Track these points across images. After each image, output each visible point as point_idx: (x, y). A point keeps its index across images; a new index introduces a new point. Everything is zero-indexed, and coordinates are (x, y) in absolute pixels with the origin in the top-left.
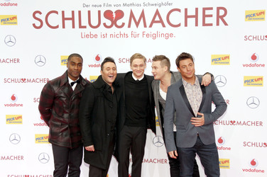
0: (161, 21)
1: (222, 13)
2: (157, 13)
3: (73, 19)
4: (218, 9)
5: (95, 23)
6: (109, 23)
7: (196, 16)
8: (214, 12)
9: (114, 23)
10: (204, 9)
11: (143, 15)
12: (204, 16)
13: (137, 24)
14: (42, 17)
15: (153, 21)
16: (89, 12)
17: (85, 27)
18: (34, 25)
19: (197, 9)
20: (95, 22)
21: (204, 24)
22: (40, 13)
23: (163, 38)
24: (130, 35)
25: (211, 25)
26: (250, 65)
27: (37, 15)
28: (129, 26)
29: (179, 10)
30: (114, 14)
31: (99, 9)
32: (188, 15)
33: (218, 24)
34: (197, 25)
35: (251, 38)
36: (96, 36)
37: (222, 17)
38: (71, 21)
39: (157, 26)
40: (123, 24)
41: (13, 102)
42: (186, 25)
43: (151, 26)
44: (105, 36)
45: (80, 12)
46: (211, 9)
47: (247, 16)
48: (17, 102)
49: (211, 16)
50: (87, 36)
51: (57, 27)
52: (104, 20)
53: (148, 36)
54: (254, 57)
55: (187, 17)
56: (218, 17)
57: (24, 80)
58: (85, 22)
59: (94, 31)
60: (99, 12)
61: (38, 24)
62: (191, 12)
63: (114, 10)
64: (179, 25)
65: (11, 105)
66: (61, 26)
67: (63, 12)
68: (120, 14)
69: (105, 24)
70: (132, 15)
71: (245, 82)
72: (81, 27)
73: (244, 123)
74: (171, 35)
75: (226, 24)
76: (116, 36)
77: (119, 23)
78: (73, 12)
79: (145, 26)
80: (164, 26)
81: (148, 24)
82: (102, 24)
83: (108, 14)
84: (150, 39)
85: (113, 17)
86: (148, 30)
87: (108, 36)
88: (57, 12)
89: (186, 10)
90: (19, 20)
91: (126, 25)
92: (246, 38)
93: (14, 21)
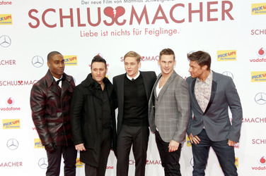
0: (164, 17)
1: (227, 6)
2: (160, 8)
3: (71, 17)
5: (94, 20)
6: (109, 20)
7: (200, 11)
8: (219, 6)
9: (115, 20)
10: (209, 4)
11: (145, 11)
12: (209, 11)
13: (139, 21)
14: (39, 16)
15: (156, 18)
16: (88, 9)
17: (84, 25)
18: (30, 24)
19: (201, 4)
21: (209, 19)
22: (37, 12)
23: (167, 35)
24: (131, 33)
25: (216, 19)
26: (258, 60)
27: (33, 14)
28: (131, 23)
29: (183, 5)
30: (115, 11)
31: (99, 6)
32: (192, 9)
33: (223, 19)
34: (201, 20)
35: (257, 32)
36: (96, 34)
37: (227, 12)
38: (69, 19)
39: (160, 22)
40: (125, 21)
41: (10, 106)
42: (190, 21)
43: (153, 23)
44: (105, 34)
45: (78, 10)
46: (216, 3)
47: (253, 10)
48: (14, 105)
49: (216, 10)
50: (87, 35)
51: (55, 26)
52: (104, 17)
53: (150, 32)
54: (261, 52)
55: (191, 12)
56: (224, 11)
57: (20, 82)
58: (84, 20)
59: (94, 29)
60: (99, 9)
61: (34, 23)
63: (114, 6)
64: (183, 21)
65: (8, 109)
66: (59, 24)
67: (61, 10)
68: (121, 11)
69: (105, 22)
70: (133, 12)
71: (253, 77)
72: (80, 25)
73: (253, 120)
74: (175, 31)
75: (232, 18)
76: (117, 34)
77: (120, 20)
78: (71, 10)
79: (148, 23)
80: (167, 22)
81: (150, 21)
82: (102, 22)
83: (108, 11)
84: (153, 36)
85: (114, 14)
86: (150, 27)
87: (109, 34)
88: (54, 10)
89: (190, 5)
90: (13, 19)
91: (128, 22)
92: (253, 32)
93: (9, 20)
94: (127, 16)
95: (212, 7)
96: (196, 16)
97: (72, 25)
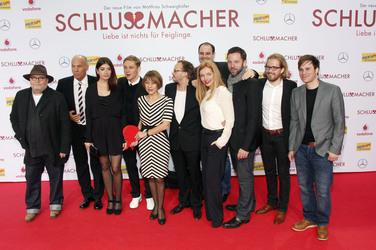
0: (179, 22)
1: (233, 15)
2: (175, 14)
3: (94, 21)
4: (230, 11)
6: (129, 24)
7: (211, 18)
8: (226, 14)
9: (134, 24)
10: (218, 12)
11: (161, 16)
12: (218, 18)
13: (156, 25)
14: (65, 20)
15: (172, 22)
16: (110, 14)
17: (106, 29)
18: (57, 28)
20: (116, 23)
21: (218, 25)
22: (63, 16)
23: (181, 38)
24: (149, 36)
25: (224, 26)
26: (259, 62)
27: (60, 18)
28: (149, 27)
29: (195, 12)
30: (135, 16)
33: (230, 25)
34: (211, 26)
35: (258, 38)
36: (117, 37)
37: (234, 19)
38: (93, 23)
39: (175, 27)
40: (143, 25)
42: (202, 26)
43: (169, 27)
44: (126, 37)
45: (101, 14)
46: (224, 11)
47: (254, 19)
50: (109, 37)
51: (80, 29)
53: (167, 36)
54: (262, 56)
55: (202, 18)
56: (230, 19)
58: (106, 24)
59: (115, 32)
60: (120, 14)
61: (61, 27)
62: (206, 14)
63: (134, 12)
64: (196, 26)
66: (83, 28)
67: (85, 15)
68: (140, 16)
69: (125, 25)
70: (151, 17)
72: (102, 28)
74: (189, 35)
75: (237, 26)
76: (136, 36)
77: (139, 24)
78: (94, 15)
79: (164, 27)
80: (181, 26)
81: (167, 25)
82: (123, 26)
83: (128, 16)
84: (169, 38)
85: (134, 18)
86: (167, 31)
87: (129, 36)
88: (79, 15)
89: (202, 12)
90: (42, 24)
91: (146, 25)
92: (255, 39)
93: (38, 25)
94: (145, 20)
95: (221, 15)
96: (207, 22)
97: (95, 29)
